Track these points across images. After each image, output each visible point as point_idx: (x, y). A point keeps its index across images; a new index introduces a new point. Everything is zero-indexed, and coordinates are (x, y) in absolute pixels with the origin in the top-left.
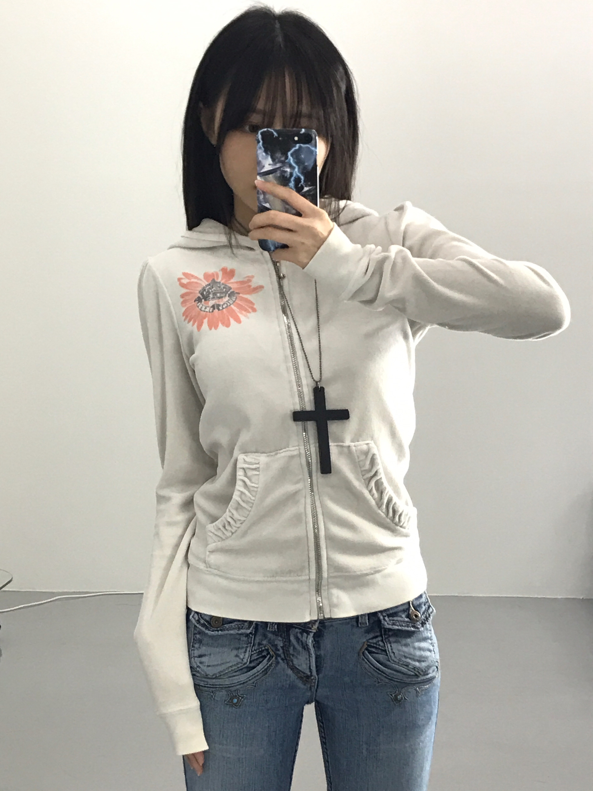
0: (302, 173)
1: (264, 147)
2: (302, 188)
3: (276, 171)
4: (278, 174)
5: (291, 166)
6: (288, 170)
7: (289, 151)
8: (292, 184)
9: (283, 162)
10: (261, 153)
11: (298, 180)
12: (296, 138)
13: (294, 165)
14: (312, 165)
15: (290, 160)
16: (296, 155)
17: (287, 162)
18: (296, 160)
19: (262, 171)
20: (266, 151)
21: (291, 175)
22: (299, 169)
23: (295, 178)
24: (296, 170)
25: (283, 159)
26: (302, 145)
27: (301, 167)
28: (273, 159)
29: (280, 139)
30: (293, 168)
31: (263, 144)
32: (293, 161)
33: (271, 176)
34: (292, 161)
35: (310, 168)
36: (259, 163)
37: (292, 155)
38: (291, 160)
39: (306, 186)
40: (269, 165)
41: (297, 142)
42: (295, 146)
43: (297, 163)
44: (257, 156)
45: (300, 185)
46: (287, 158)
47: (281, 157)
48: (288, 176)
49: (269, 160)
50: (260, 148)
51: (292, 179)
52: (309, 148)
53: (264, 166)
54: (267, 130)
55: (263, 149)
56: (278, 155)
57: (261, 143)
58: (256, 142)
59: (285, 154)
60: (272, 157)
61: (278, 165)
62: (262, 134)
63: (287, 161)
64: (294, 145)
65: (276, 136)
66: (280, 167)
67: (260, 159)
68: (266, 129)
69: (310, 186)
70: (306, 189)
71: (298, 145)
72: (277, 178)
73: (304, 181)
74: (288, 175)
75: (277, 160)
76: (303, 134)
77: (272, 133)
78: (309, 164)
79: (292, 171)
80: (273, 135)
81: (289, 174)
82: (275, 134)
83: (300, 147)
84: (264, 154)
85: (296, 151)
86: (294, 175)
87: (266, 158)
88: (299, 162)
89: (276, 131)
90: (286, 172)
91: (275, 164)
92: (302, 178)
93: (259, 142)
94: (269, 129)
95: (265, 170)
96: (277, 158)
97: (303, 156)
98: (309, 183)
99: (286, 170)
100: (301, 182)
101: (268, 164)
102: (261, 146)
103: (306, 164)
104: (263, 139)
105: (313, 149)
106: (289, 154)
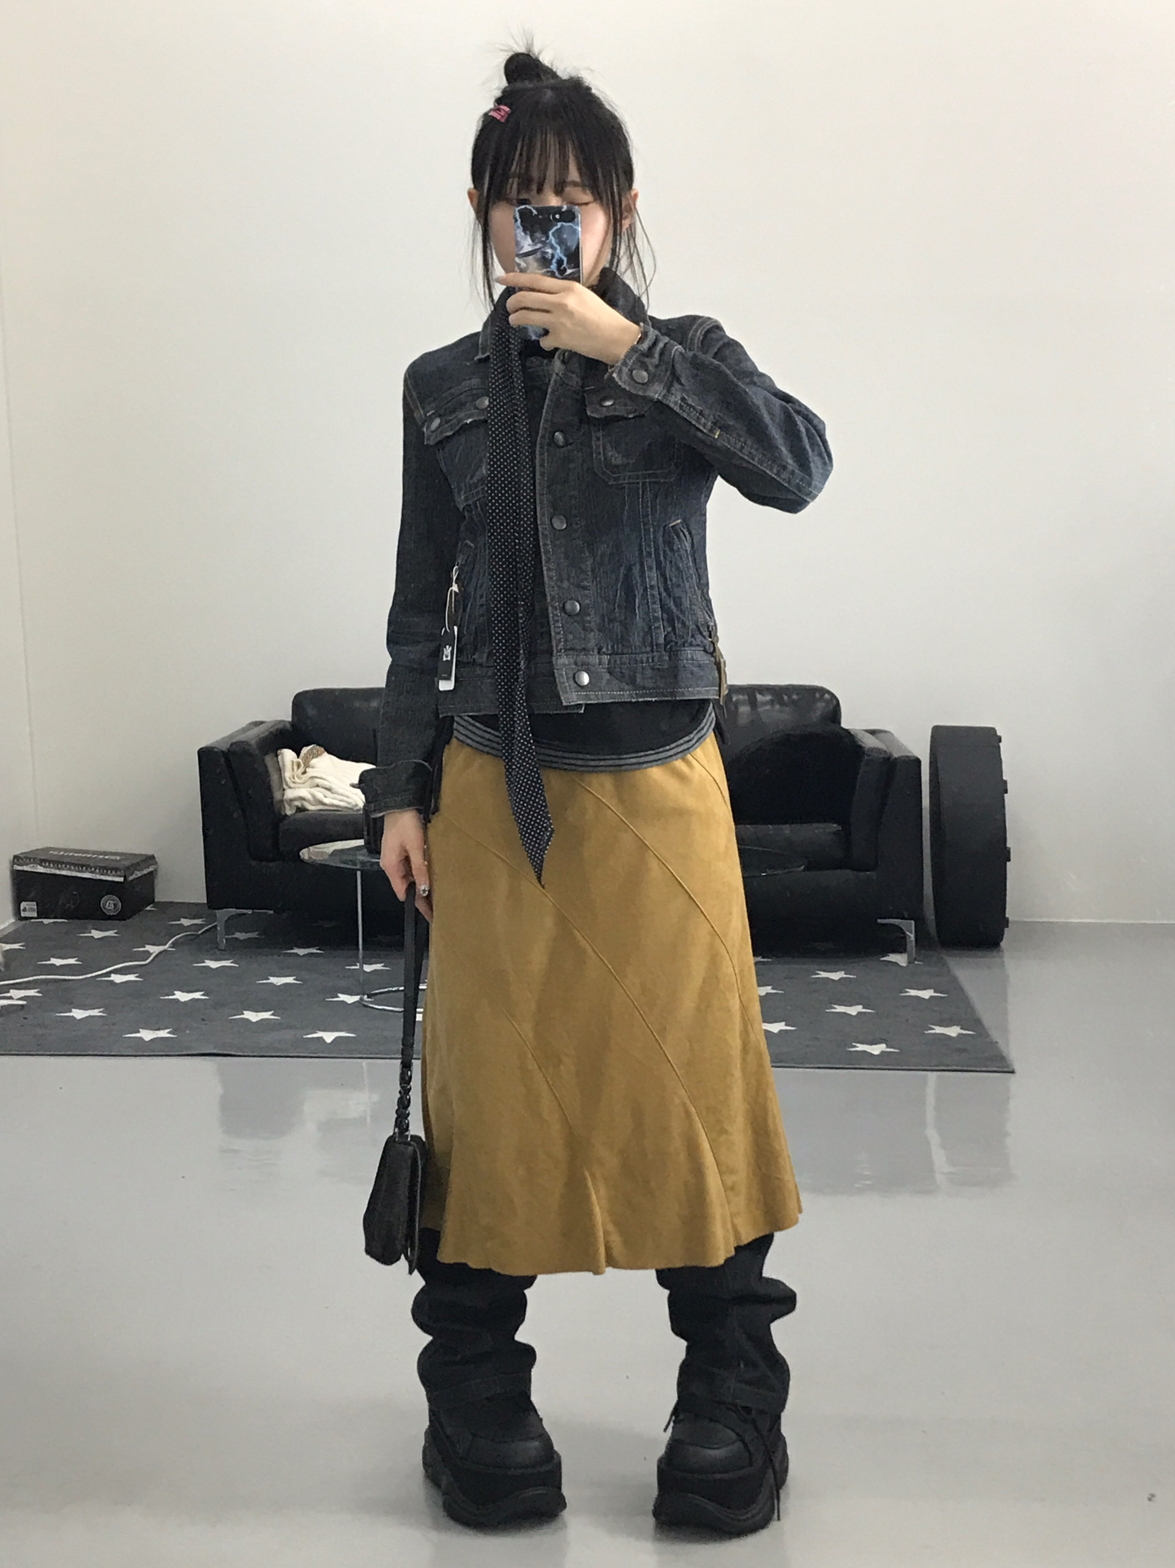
0: (565, 255)
1: (523, 226)
2: (565, 270)
3: (535, 253)
4: (539, 255)
6: (550, 251)
8: (554, 267)
10: (520, 233)
11: (560, 262)
13: (555, 244)
15: (551, 240)
17: (549, 243)
18: (558, 240)
19: (521, 252)
20: (525, 230)
21: (553, 256)
23: (558, 260)
25: (544, 239)
26: (564, 224)
27: (564, 247)
29: (540, 217)
31: (522, 222)
33: (531, 257)
34: (553, 242)
36: (517, 243)
39: (569, 268)
40: (529, 245)
43: (557, 243)
44: (516, 236)
45: (562, 268)
47: (541, 237)
48: (550, 258)
50: (518, 227)
51: (554, 261)
52: (571, 227)
54: (526, 208)
55: (521, 228)
58: (513, 221)
60: (531, 238)
61: (539, 246)
62: (520, 212)
63: (547, 241)
64: (554, 222)
66: (540, 248)
67: (519, 239)
68: (523, 207)
69: (574, 268)
70: (569, 271)
72: (537, 260)
73: (568, 263)
74: (549, 256)
75: (537, 241)
76: (567, 211)
79: (553, 252)
80: (532, 213)
82: (535, 212)
84: (523, 234)
86: (556, 257)
87: (526, 239)
89: (534, 208)
90: (547, 253)
92: (565, 259)
93: (516, 221)
94: (528, 206)
96: (537, 238)
99: (547, 251)
100: (563, 264)
101: (527, 245)
102: (520, 225)
103: (569, 244)
104: (521, 218)
105: (576, 227)
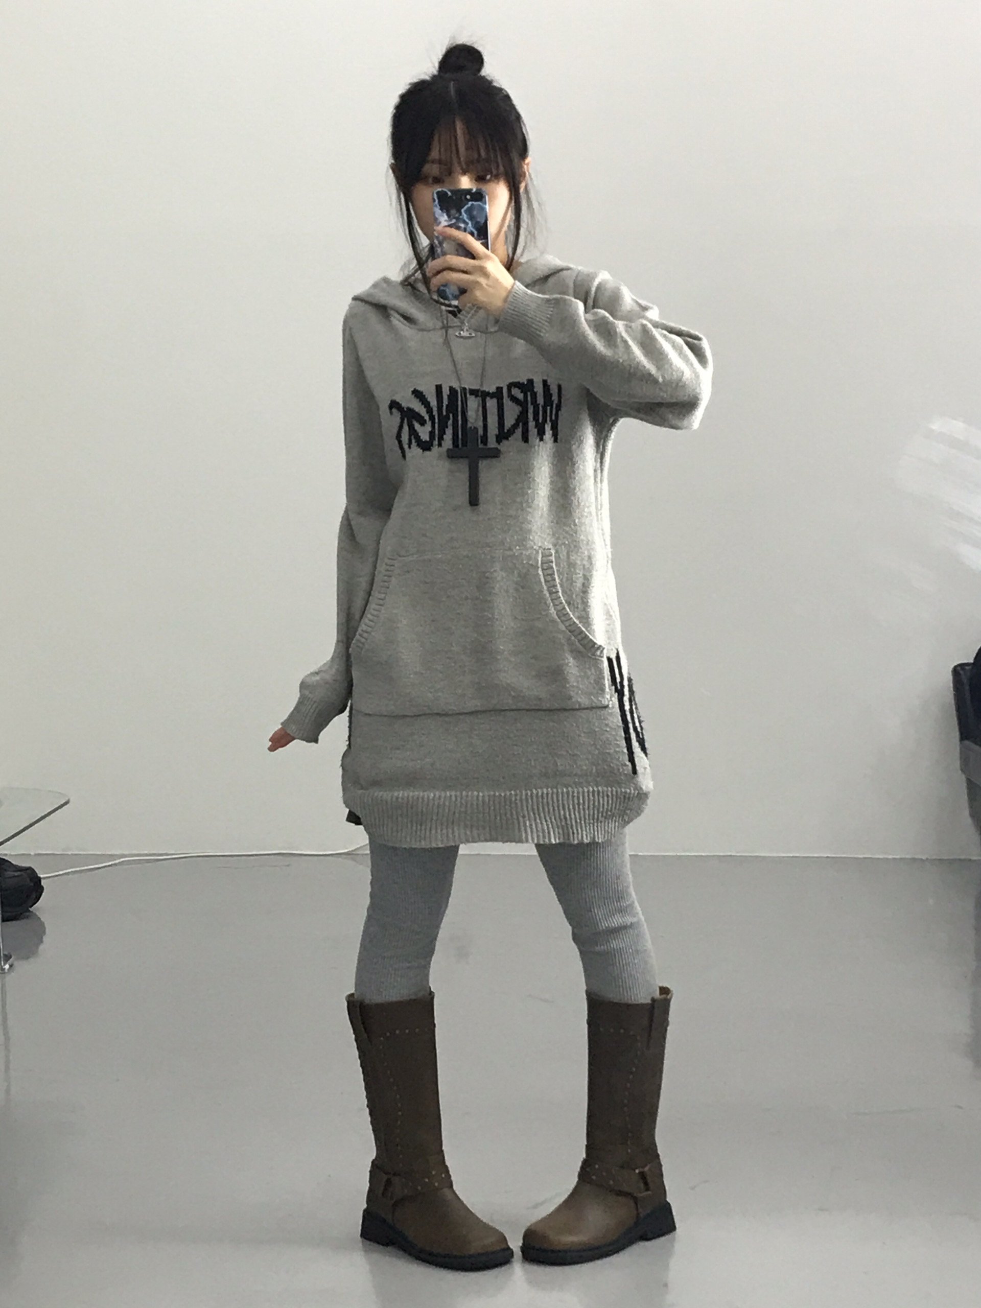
5: (465, 222)
7: (463, 208)
9: (458, 219)
12: (468, 197)
14: (483, 221)
16: (469, 211)
22: (472, 224)
24: (470, 225)
28: (449, 216)
30: (466, 223)
32: (467, 218)
37: (466, 213)
38: (465, 216)
41: (469, 200)
42: (467, 204)
46: (461, 214)
49: (446, 217)
56: (453, 212)
57: (437, 201)
59: (459, 211)
65: (450, 196)
71: (470, 203)
77: (446, 192)
81: (463, 229)
83: (472, 205)
85: (468, 208)
88: (471, 218)
91: (451, 220)
97: (475, 213)
106: (463, 210)
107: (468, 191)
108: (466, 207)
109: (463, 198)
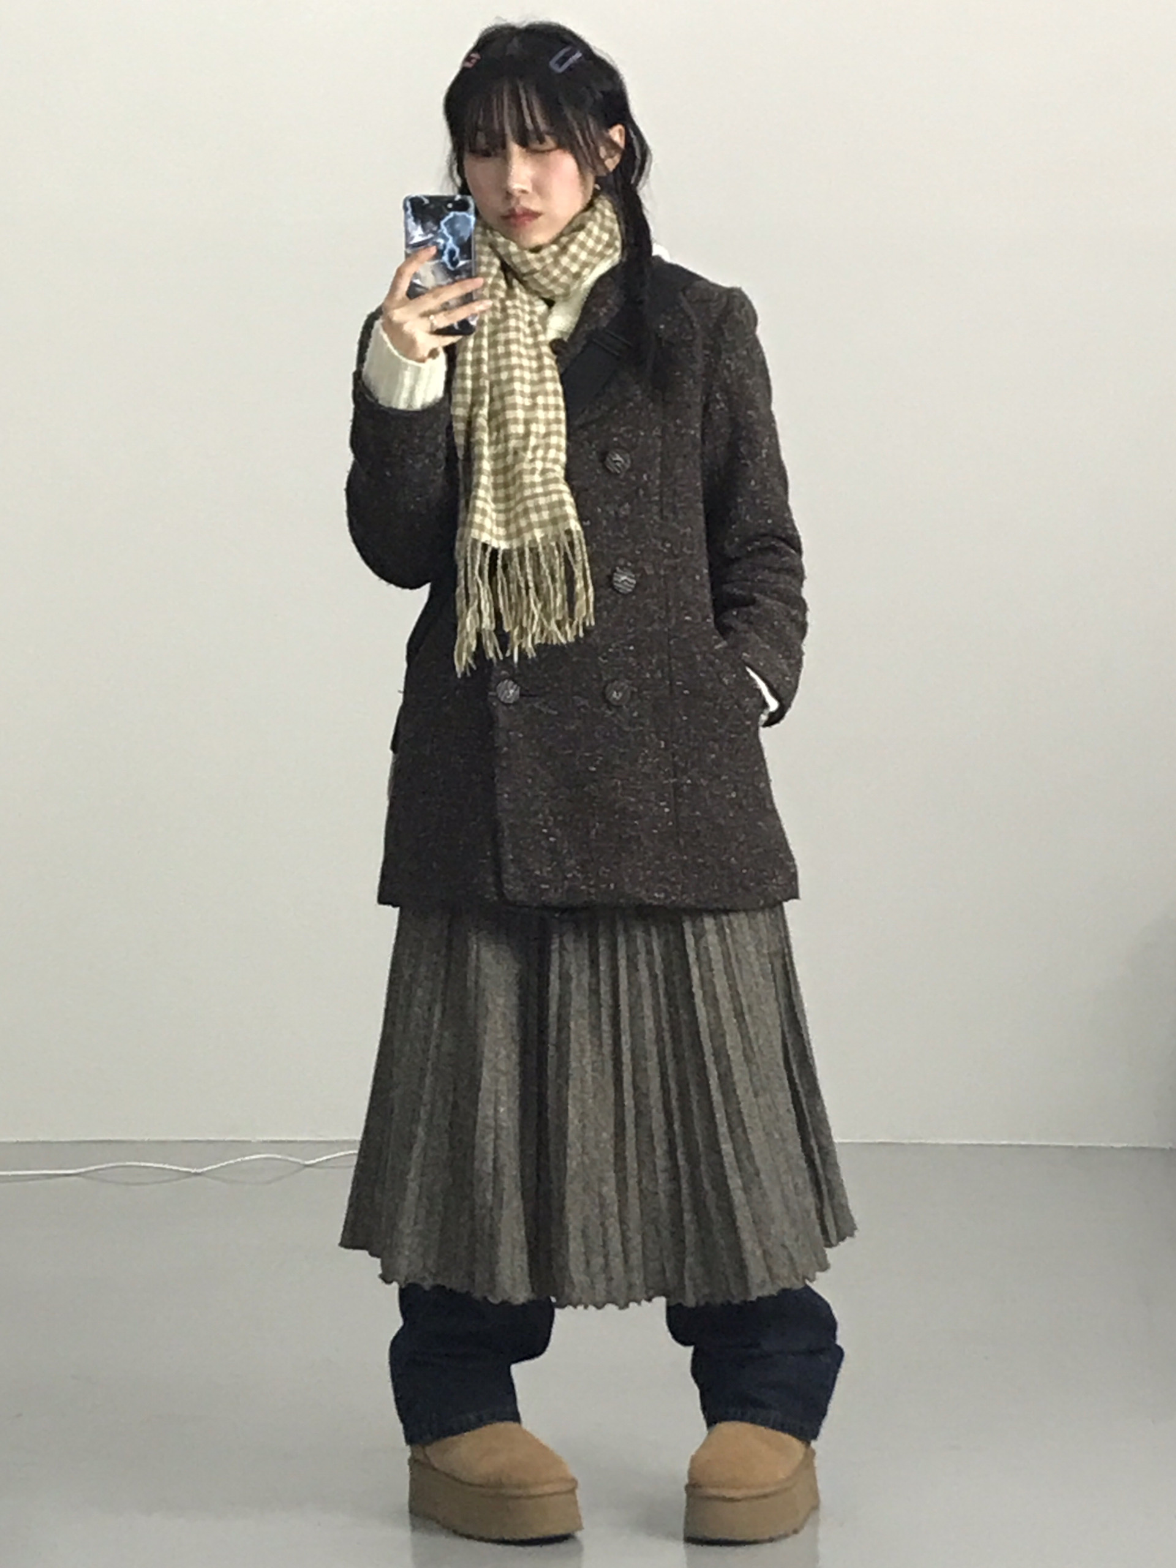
5: (446, 239)
7: (443, 218)
9: (434, 232)
12: (450, 206)
16: (451, 224)
22: (454, 240)
24: (451, 241)
28: (424, 229)
32: (448, 232)
35: (466, 239)
37: (446, 224)
38: (445, 230)
41: (450, 210)
42: (448, 215)
46: (439, 227)
49: (421, 231)
53: (413, 238)
56: (430, 224)
57: (409, 212)
59: (438, 224)
65: (427, 205)
71: (452, 214)
78: (465, 235)
81: (442, 246)
83: (455, 217)
85: (450, 220)
88: (454, 233)
91: (426, 234)
95: (412, 242)
97: (457, 226)
98: (465, 256)
106: (442, 223)
107: (451, 199)
108: (447, 218)
109: (443, 208)
